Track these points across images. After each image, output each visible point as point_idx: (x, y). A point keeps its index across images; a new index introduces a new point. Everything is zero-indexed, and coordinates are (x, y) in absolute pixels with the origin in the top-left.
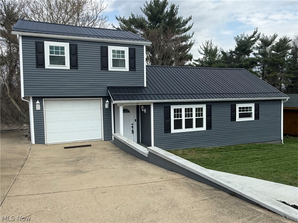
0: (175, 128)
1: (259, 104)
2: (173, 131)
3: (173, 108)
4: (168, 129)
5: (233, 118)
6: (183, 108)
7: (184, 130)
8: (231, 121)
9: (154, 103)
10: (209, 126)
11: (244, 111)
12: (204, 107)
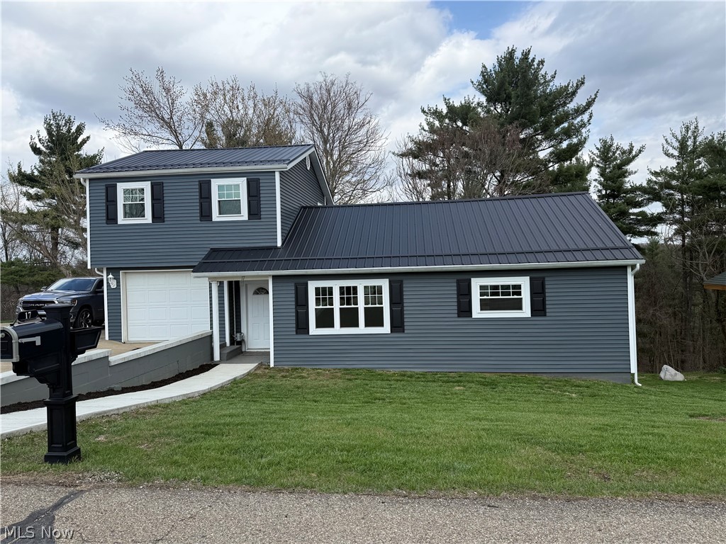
0: (319, 324)
1: (544, 278)
2: (313, 330)
3: (312, 286)
4: (302, 327)
5: (465, 310)
6: (336, 285)
7: (337, 329)
8: (458, 317)
9: (274, 277)
10: (397, 325)
11: (497, 294)
12: (385, 284)
